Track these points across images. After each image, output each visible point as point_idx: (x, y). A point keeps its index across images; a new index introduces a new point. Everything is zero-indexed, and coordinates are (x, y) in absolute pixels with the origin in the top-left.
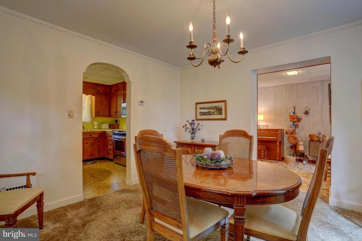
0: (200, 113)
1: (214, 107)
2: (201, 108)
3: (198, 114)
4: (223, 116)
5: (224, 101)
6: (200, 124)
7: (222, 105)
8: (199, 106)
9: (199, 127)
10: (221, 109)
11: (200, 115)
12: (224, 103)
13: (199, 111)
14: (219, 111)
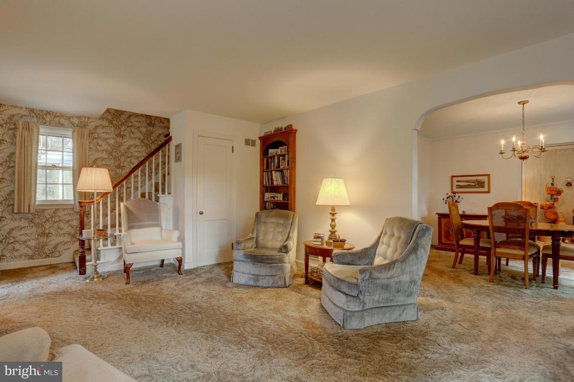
0: (457, 186)
1: (474, 180)
2: (457, 181)
3: (455, 187)
4: (486, 189)
5: (488, 175)
6: (461, 197)
7: (485, 179)
8: (455, 179)
9: (460, 200)
10: (484, 183)
11: (457, 188)
12: (487, 177)
13: (455, 184)
14: (481, 184)
